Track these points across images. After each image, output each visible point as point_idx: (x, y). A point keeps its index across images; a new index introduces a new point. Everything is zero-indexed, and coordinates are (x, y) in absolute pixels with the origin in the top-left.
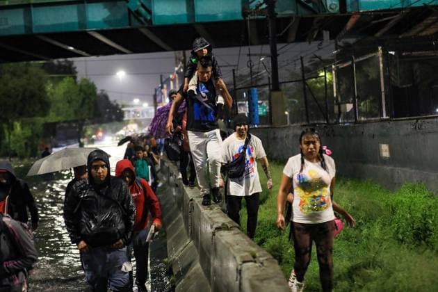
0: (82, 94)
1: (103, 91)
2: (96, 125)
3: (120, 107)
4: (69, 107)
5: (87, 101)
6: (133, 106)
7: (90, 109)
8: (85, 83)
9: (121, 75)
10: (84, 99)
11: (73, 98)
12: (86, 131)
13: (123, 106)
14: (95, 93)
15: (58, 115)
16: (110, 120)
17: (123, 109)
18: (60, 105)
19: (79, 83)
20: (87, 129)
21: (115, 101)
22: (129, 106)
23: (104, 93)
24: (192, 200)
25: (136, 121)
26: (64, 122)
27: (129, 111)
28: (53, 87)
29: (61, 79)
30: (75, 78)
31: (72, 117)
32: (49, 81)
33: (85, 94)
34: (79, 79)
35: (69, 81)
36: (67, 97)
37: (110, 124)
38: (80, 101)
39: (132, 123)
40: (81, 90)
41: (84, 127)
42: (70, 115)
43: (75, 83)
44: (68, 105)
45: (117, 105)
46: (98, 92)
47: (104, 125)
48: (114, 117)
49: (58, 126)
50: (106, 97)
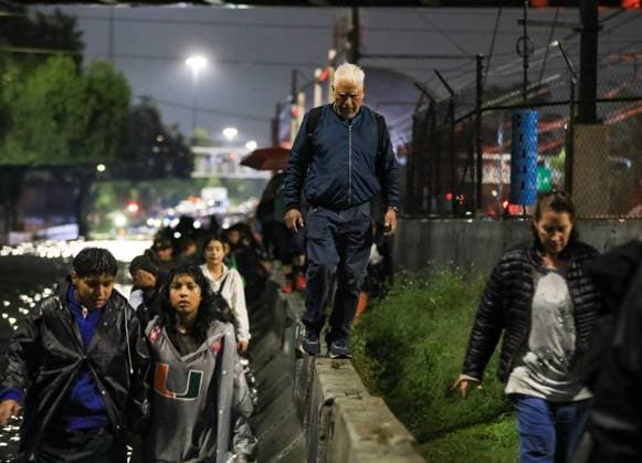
0: (93, 100)
1: (145, 99)
2: (125, 184)
3: (186, 142)
4: (58, 131)
5: (103, 118)
6: (220, 144)
7: (108, 140)
8: (100, 74)
10: (96, 114)
11: (70, 108)
12: (96, 195)
13: (195, 142)
14: (125, 104)
15: (27, 148)
16: (158, 174)
17: (197, 150)
18: (35, 124)
19: (86, 73)
20: (101, 192)
21: (175, 127)
22: (207, 143)
23: (150, 104)
24: (330, 403)
25: (224, 182)
26: (42, 168)
27: (208, 157)
28: (22, 79)
29: (42, 59)
30: (78, 60)
31: (62, 159)
32: (9, 61)
33: (100, 100)
34: (87, 63)
35: (63, 67)
36: (55, 107)
37: (159, 183)
38: (87, 118)
39: (216, 186)
40: (90, 90)
41: (94, 187)
42: (57, 151)
43: (78, 72)
44: (53, 124)
45: (180, 138)
46: (135, 102)
47: (144, 184)
48: (169, 167)
49: (28, 177)
50: (154, 115)
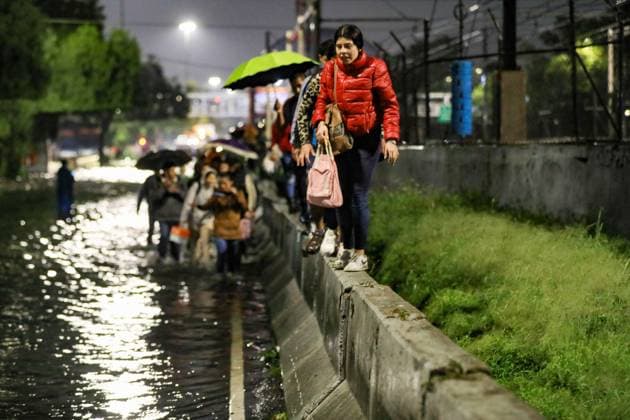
0: (112, 60)
1: (151, 57)
2: (136, 123)
3: (183, 90)
4: (86, 84)
5: (120, 75)
6: (207, 91)
7: (125, 91)
8: (118, 39)
9: (188, 29)
10: (115, 71)
11: (96, 66)
12: (114, 133)
13: (190, 89)
14: (137, 63)
15: (63, 98)
16: (162, 116)
17: (191, 96)
18: (68, 79)
19: (107, 39)
20: (118, 132)
21: (175, 79)
22: (199, 90)
23: (155, 61)
24: (348, 290)
25: (211, 120)
26: (76, 113)
27: (200, 101)
28: (58, 44)
29: (73, 28)
30: (100, 28)
31: (91, 105)
32: (49, 31)
33: (118, 59)
34: (108, 30)
35: (88, 34)
36: (83, 66)
37: (163, 123)
38: (108, 74)
39: (205, 123)
40: (110, 52)
41: (112, 126)
42: (86, 101)
43: (101, 38)
44: (83, 80)
45: (179, 87)
46: (144, 59)
47: (151, 124)
48: (170, 110)
49: (62, 120)
50: (158, 70)
